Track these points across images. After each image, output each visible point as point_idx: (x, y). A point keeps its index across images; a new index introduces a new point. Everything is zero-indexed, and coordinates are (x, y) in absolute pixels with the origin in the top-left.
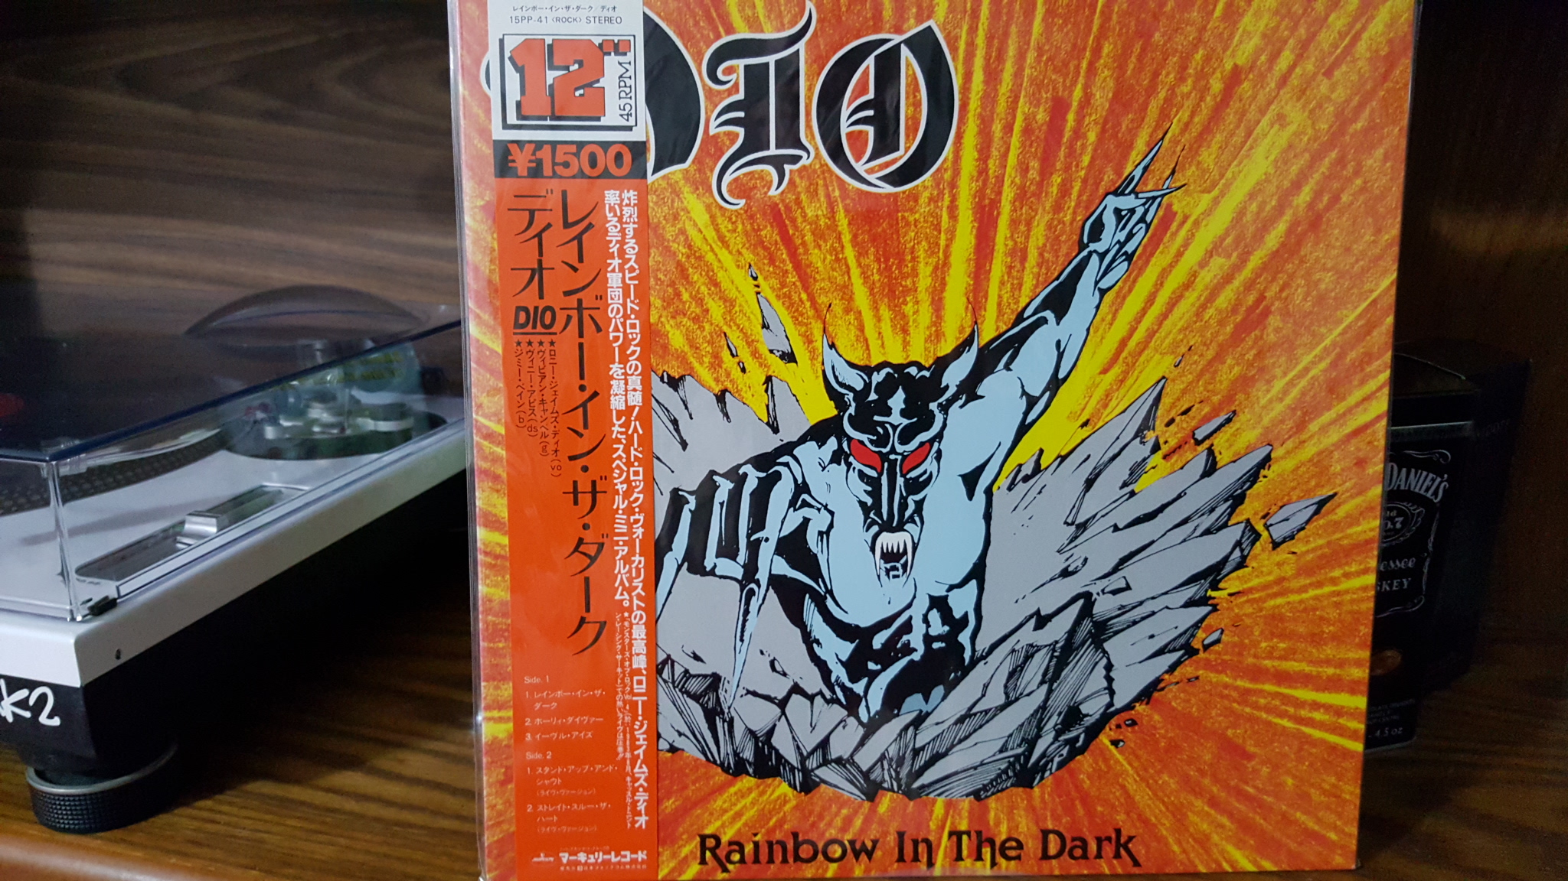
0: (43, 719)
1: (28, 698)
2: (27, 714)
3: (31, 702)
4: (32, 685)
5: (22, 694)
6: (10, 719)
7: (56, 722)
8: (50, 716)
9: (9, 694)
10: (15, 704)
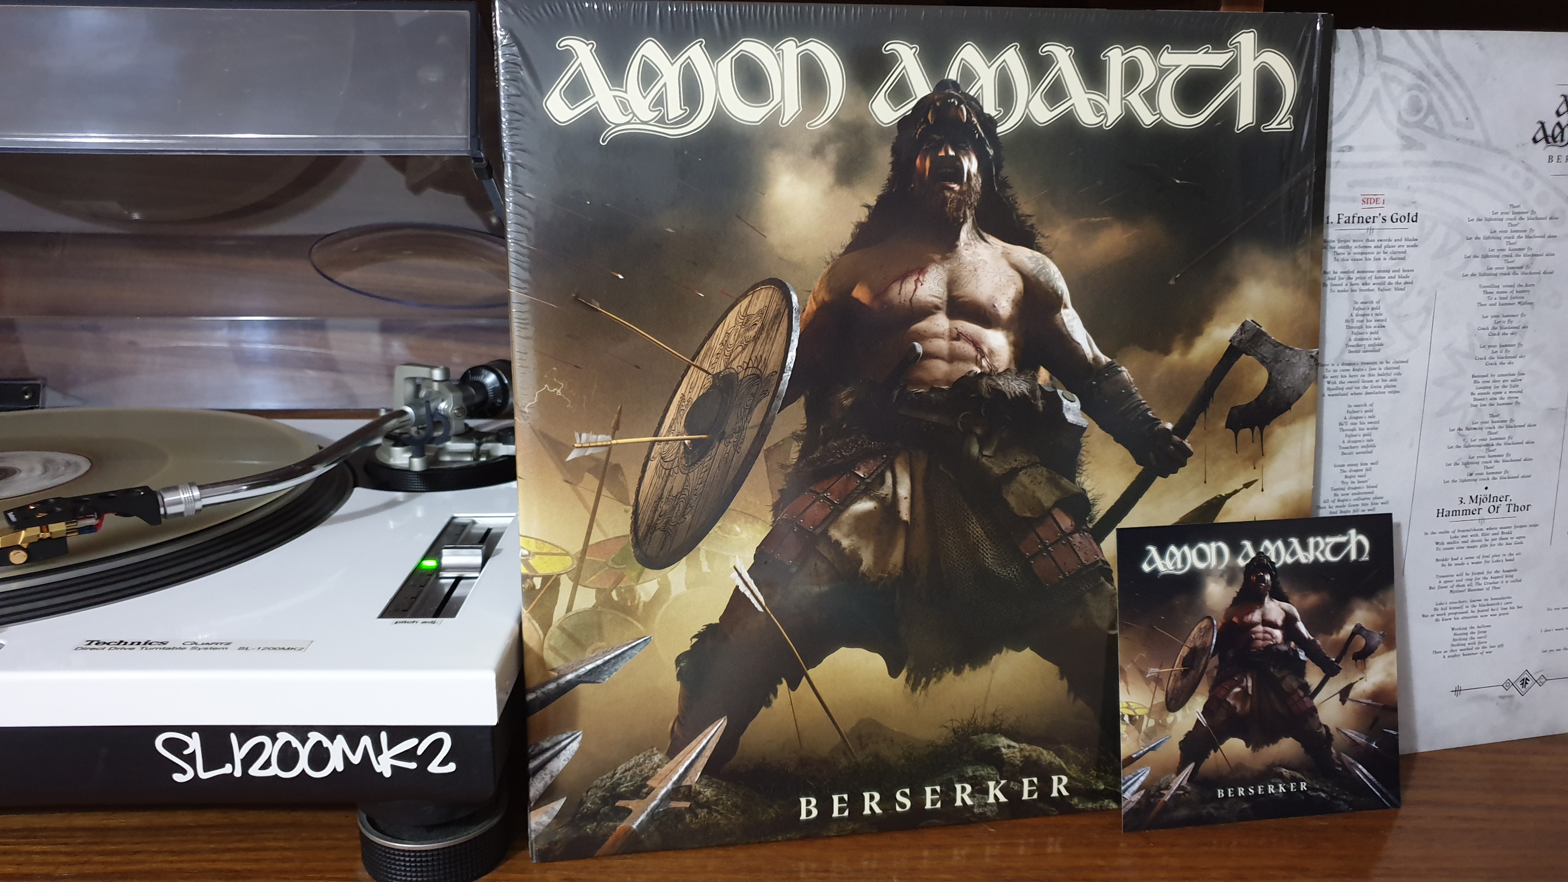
0: (434, 768)
1: (416, 747)
2: (413, 765)
3: (420, 752)
4: (421, 732)
5: (412, 742)
6: (388, 774)
7: (451, 767)
8: (443, 763)
9: (390, 748)
10: (394, 757)
